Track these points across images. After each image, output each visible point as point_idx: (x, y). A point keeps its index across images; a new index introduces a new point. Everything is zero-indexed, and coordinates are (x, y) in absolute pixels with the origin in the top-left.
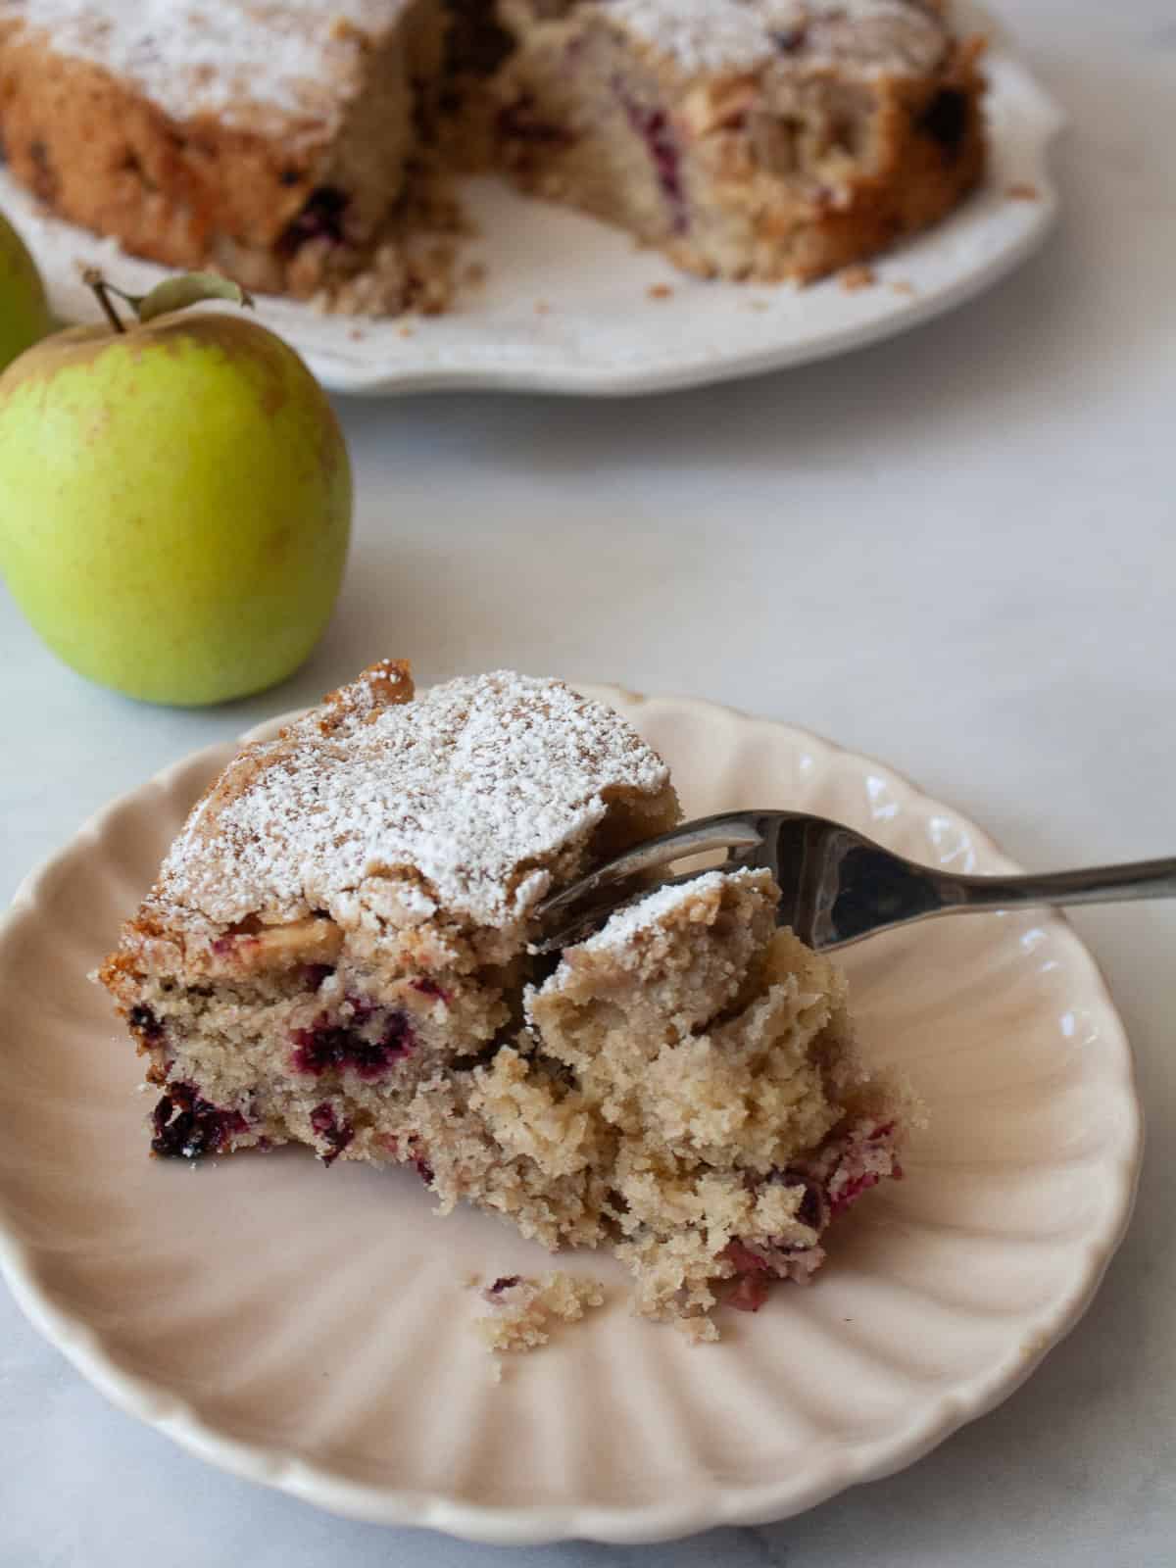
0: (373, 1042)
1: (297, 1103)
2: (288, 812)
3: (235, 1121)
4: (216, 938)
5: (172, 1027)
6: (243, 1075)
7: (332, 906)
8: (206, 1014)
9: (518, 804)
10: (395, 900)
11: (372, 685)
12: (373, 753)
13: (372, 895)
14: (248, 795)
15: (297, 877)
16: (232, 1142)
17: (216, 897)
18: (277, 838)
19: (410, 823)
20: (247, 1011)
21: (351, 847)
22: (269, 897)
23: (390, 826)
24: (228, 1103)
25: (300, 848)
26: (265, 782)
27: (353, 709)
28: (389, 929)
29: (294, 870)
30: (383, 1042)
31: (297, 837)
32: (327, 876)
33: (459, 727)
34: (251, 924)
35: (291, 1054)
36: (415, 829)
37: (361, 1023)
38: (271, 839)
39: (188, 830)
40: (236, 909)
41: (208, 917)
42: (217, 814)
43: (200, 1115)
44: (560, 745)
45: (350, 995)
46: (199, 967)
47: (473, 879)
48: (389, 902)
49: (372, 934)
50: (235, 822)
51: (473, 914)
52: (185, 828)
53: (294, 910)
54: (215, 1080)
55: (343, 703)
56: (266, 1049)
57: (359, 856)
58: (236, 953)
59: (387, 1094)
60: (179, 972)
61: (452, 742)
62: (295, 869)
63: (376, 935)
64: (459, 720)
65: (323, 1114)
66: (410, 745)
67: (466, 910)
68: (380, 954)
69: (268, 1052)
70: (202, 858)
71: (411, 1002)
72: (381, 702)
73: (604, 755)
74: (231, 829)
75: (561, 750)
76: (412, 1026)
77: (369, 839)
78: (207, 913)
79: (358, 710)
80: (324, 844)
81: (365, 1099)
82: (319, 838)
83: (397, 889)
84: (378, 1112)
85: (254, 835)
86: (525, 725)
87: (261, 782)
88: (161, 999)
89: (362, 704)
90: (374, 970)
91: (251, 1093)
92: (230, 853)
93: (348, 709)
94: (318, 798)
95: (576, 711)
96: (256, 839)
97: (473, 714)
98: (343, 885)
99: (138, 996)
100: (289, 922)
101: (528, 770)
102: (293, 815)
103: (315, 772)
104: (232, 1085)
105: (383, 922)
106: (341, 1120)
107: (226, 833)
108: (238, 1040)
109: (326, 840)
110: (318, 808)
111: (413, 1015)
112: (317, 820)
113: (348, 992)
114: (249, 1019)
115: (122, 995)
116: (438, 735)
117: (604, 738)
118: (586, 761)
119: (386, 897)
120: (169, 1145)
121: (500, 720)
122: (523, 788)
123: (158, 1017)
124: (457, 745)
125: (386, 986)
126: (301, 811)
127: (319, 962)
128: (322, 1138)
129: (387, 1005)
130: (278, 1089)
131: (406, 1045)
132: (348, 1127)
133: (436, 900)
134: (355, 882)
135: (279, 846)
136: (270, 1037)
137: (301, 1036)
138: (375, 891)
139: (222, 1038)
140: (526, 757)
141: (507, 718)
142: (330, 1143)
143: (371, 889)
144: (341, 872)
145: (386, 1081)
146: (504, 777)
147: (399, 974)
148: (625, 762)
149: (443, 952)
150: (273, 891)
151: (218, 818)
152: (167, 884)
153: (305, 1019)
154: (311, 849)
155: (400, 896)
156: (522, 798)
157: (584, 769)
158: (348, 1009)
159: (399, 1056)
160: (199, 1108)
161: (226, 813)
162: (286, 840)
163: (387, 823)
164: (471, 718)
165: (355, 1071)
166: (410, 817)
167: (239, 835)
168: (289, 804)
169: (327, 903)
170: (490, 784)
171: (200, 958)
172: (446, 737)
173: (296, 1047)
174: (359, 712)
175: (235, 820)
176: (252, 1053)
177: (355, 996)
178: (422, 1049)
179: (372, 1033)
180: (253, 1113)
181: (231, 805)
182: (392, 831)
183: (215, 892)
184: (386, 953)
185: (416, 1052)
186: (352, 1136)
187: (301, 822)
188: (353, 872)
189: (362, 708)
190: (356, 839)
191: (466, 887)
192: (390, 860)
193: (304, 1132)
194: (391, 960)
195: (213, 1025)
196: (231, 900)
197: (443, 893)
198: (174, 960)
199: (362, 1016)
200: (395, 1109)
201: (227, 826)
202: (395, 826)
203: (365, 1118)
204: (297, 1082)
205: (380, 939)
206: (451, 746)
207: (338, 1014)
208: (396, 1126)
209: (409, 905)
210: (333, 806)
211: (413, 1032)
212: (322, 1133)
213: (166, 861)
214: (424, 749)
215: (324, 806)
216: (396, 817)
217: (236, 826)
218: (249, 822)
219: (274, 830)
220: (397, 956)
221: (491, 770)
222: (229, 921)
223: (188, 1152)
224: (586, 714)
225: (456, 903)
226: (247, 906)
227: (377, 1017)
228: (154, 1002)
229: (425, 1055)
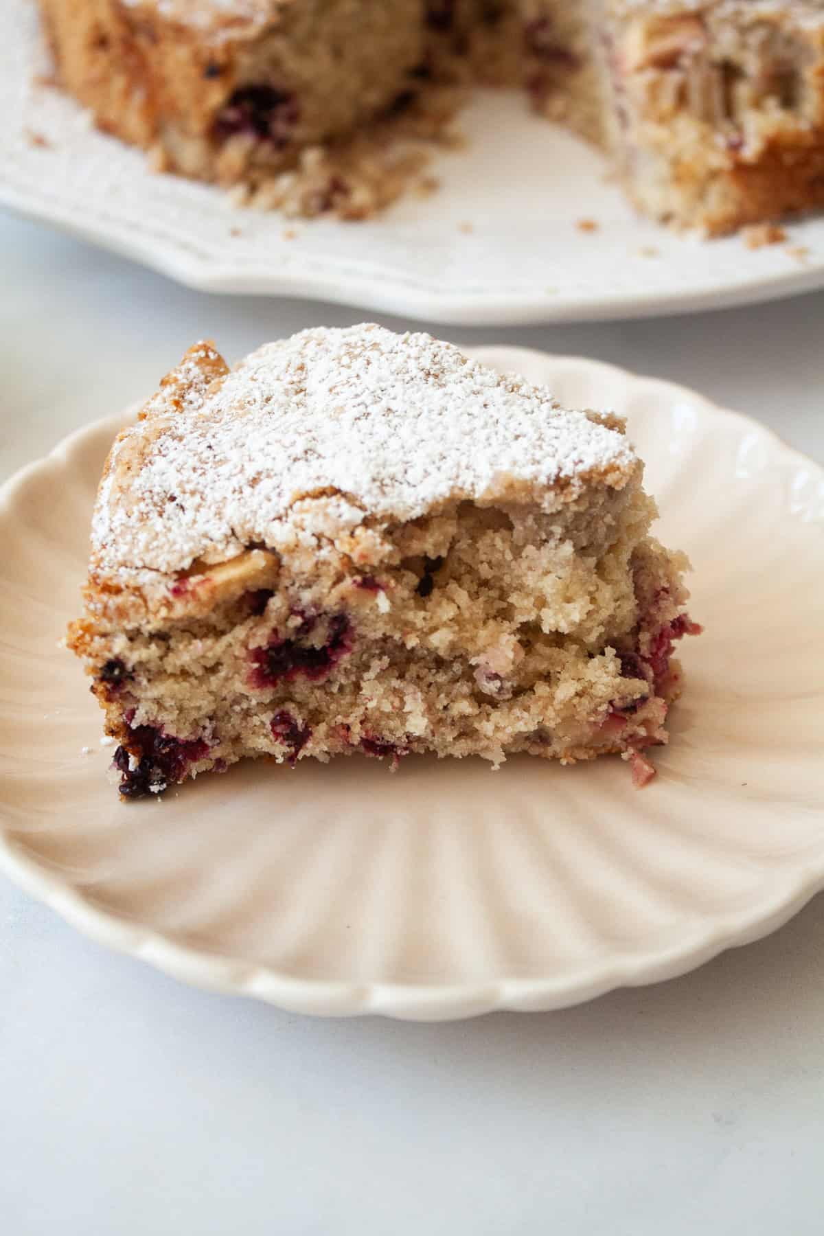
0: (318, 646)
1: (255, 717)
2: (194, 469)
3: (196, 748)
4: (172, 585)
5: (142, 673)
6: (204, 703)
7: (266, 535)
8: (171, 654)
9: (395, 421)
10: (326, 515)
11: (197, 364)
12: (240, 412)
13: (304, 516)
14: (149, 465)
15: (224, 521)
16: (191, 771)
17: (160, 551)
18: (193, 493)
19: (311, 455)
20: (209, 642)
21: (265, 485)
22: (205, 542)
23: (296, 460)
24: (192, 733)
25: (218, 496)
26: (160, 452)
27: (190, 386)
28: (324, 541)
29: (218, 516)
30: (327, 644)
31: (212, 488)
32: (255, 513)
33: (302, 377)
34: (199, 566)
35: (251, 671)
36: (318, 458)
37: (307, 632)
38: (188, 495)
39: (102, 506)
40: (182, 558)
41: (157, 570)
42: (129, 487)
43: (164, 752)
44: (404, 371)
45: (296, 608)
46: (164, 612)
47: (386, 485)
48: (321, 518)
49: (310, 550)
50: (150, 489)
51: (396, 513)
52: (98, 505)
53: (231, 546)
54: (179, 714)
55: (180, 382)
56: (228, 674)
57: (278, 490)
58: (193, 593)
59: (335, 689)
60: (143, 622)
61: (301, 391)
62: (219, 514)
63: (313, 550)
64: (300, 371)
65: (283, 719)
66: (268, 400)
67: (389, 512)
68: (319, 566)
69: (230, 675)
70: (131, 524)
71: (352, 601)
72: (210, 376)
73: (442, 372)
74: (147, 495)
75: (407, 375)
76: (353, 623)
77: (281, 474)
78: (155, 567)
79: (194, 386)
80: (240, 488)
81: (316, 698)
82: (234, 483)
83: (327, 505)
84: (328, 708)
85: (168, 496)
86: (366, 362)
87: (156, 452)
88: (131, 649)
89: (195, 381)
90: (315, 581)
91: (211, 718)
92: (154, 515)
93: (186, 386)
94: (216, 453)
95: (403, 343)
96: (173, 499)
97: (309, 365)
98: (273, 515)
99: (110, 650)
100: (232, 557)
101: (389, 395)
102: (200, 472)
103: (200, 435)
104: (194, 715)
105: (319, 537)
106: (300, 722)
107: (144, 499)
108: (200, 672)
109: (241, 484)
110: (221, 460)
111: (354, 613)
112: (224, 470)
113: (294, 605)
114: (211, 649)
115: (94, 654)
116: (290, 386)
117: (437, 359)
118: (431, 379)
119: (317, 514)
120: (136, 788)
121: (339, 363)
122: (394, 409)
123: (129, 666)
124: (307, 392)
125: (330, 592)
126: (205, 466)
127: (261, 588)
128: (281, 743)
129: (331, 609)
130: (237, 708)
131: (347, 643)
132: (307, 727)
133: (362, 508)
134: (282, 512)
135: (197, 499)
136: (230, 662)
137: (258, 655)
138: (307, 511)
139: (184, 673)
140: (383, 385)
141: (345, 360)
142: (289, 746)
143: (302, 511)
144: (266, 505)
145: (331, 679)
146: (372, 404)
147: (339, 579)
148: (463, 374)
149: (379, 548)
150: (205, 536)
151: (132, 488)
152: (103, 552)
153: (260, 638)
154: (229, 495)
155: (330, 510)
156: (398, 416)
157: (433, 385)
158: (297, 621)
159: (342, 653)
160: (161, 747)
161: (137, 482)
162: (202, 493)
163: (292, 458)
164: (309, 369)
165: (304, 677)
166: (310, 450)
167: (156, 498)
168: (193, 461)
169: (259, 535)
170: (364, 411)
171: (162, 605)
172: (296, 387)
173: (256, 665)
174: (196, 388)
175: (148, 486)
176: (215, 681)
177: (300, 608)
178: (362, 644)
179: (317, 639)
180: (215, 736)
181: (138, 476)
182: (298, 464)
183: (157, 547)
184: (326, 563)
185: (356, 647)
186: (311, 733)
187: (211, 474)
188: (277, 504)
189: (196, 384)
190: (268, 476)
191: (384, 493)
192: (310, 486)
193: (263, 742)
194: (331, 568)
195: (178, 663)
196: (175, 551)
197: (367, 501)
198: (137, 612)
199: (308, 626)
200: (342, 702)
201: (143, 493)
202: (299, 459)
203: (315, 717)
204: (258, 696)
205: (317, 553)
206: (303, 393)
207: (286, 627)
208: (347, 716)
209: (340, 516)
210: (234, 455)
211: (353, 629)
212: (280, 739)
213: (93, 535)
214: (283, 399)
215: (225, 457)
216: (298, 450)
217: (151, 492)
218: (161, 486)
219: (189, 487)
220: (336, 563)
221: (359, 400)
222: (178, 568)
223: (154, 788)
224: (412, 344)
225: (380, 508)
226: (191, 552)
227: (322, 622)
228: (127, 653)
229: (365, 647)
